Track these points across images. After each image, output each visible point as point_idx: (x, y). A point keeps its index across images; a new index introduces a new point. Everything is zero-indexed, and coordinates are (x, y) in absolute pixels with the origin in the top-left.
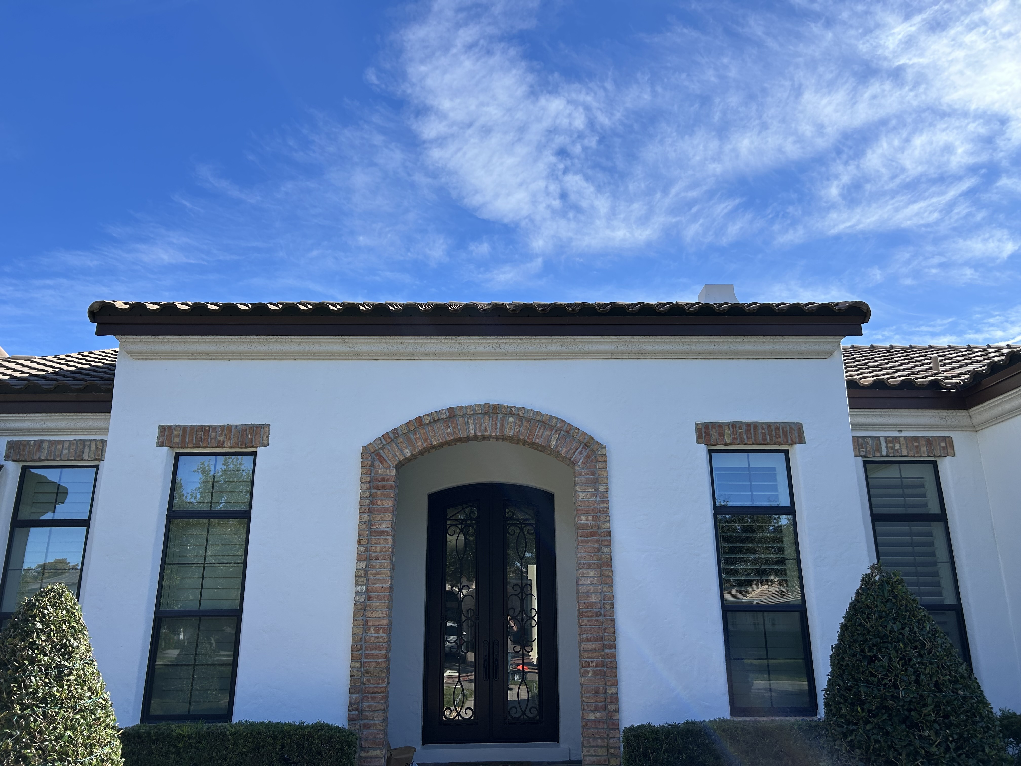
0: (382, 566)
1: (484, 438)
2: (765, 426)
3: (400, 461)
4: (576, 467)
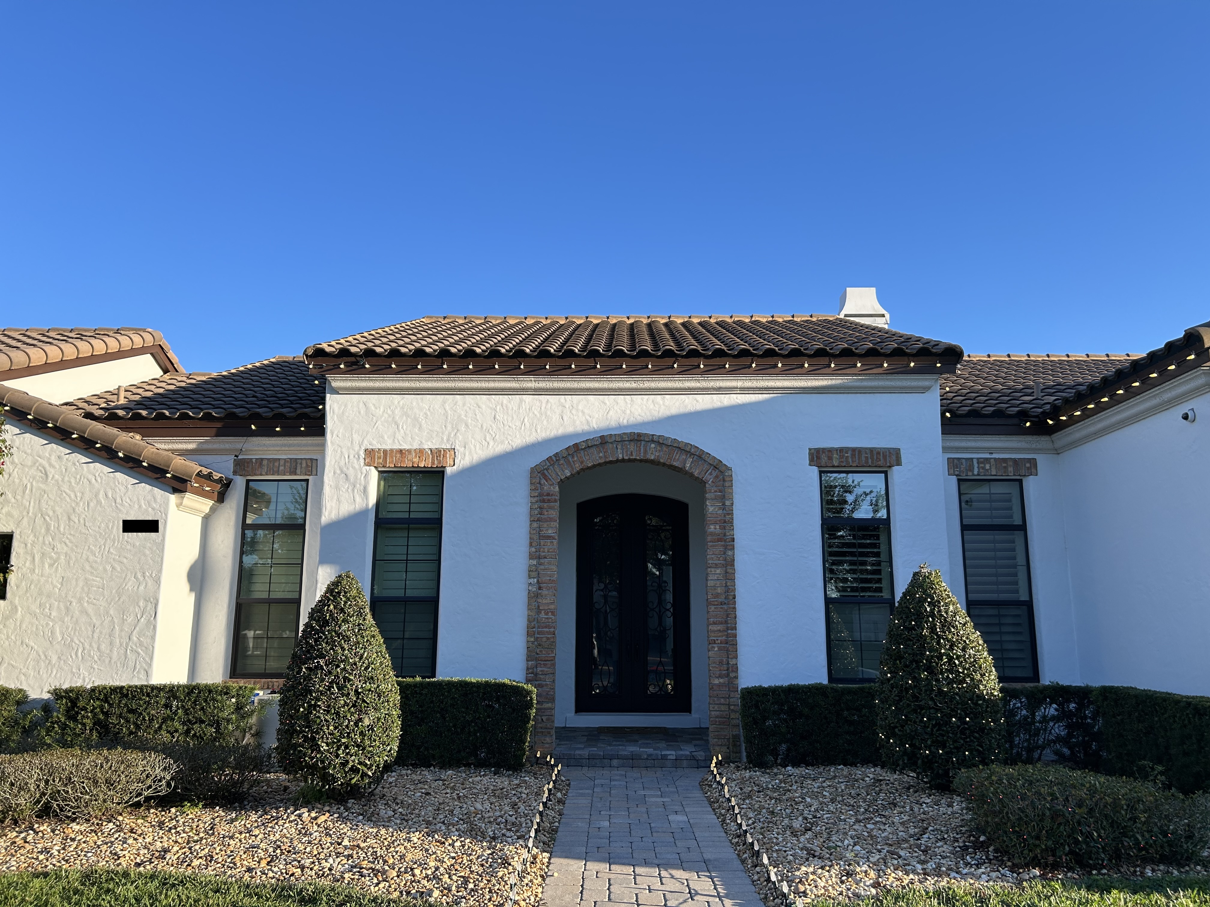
0: (550, 563)
1: (630, 460)
2: (868, 451)
3: (562, 480)
4: (707, 486)
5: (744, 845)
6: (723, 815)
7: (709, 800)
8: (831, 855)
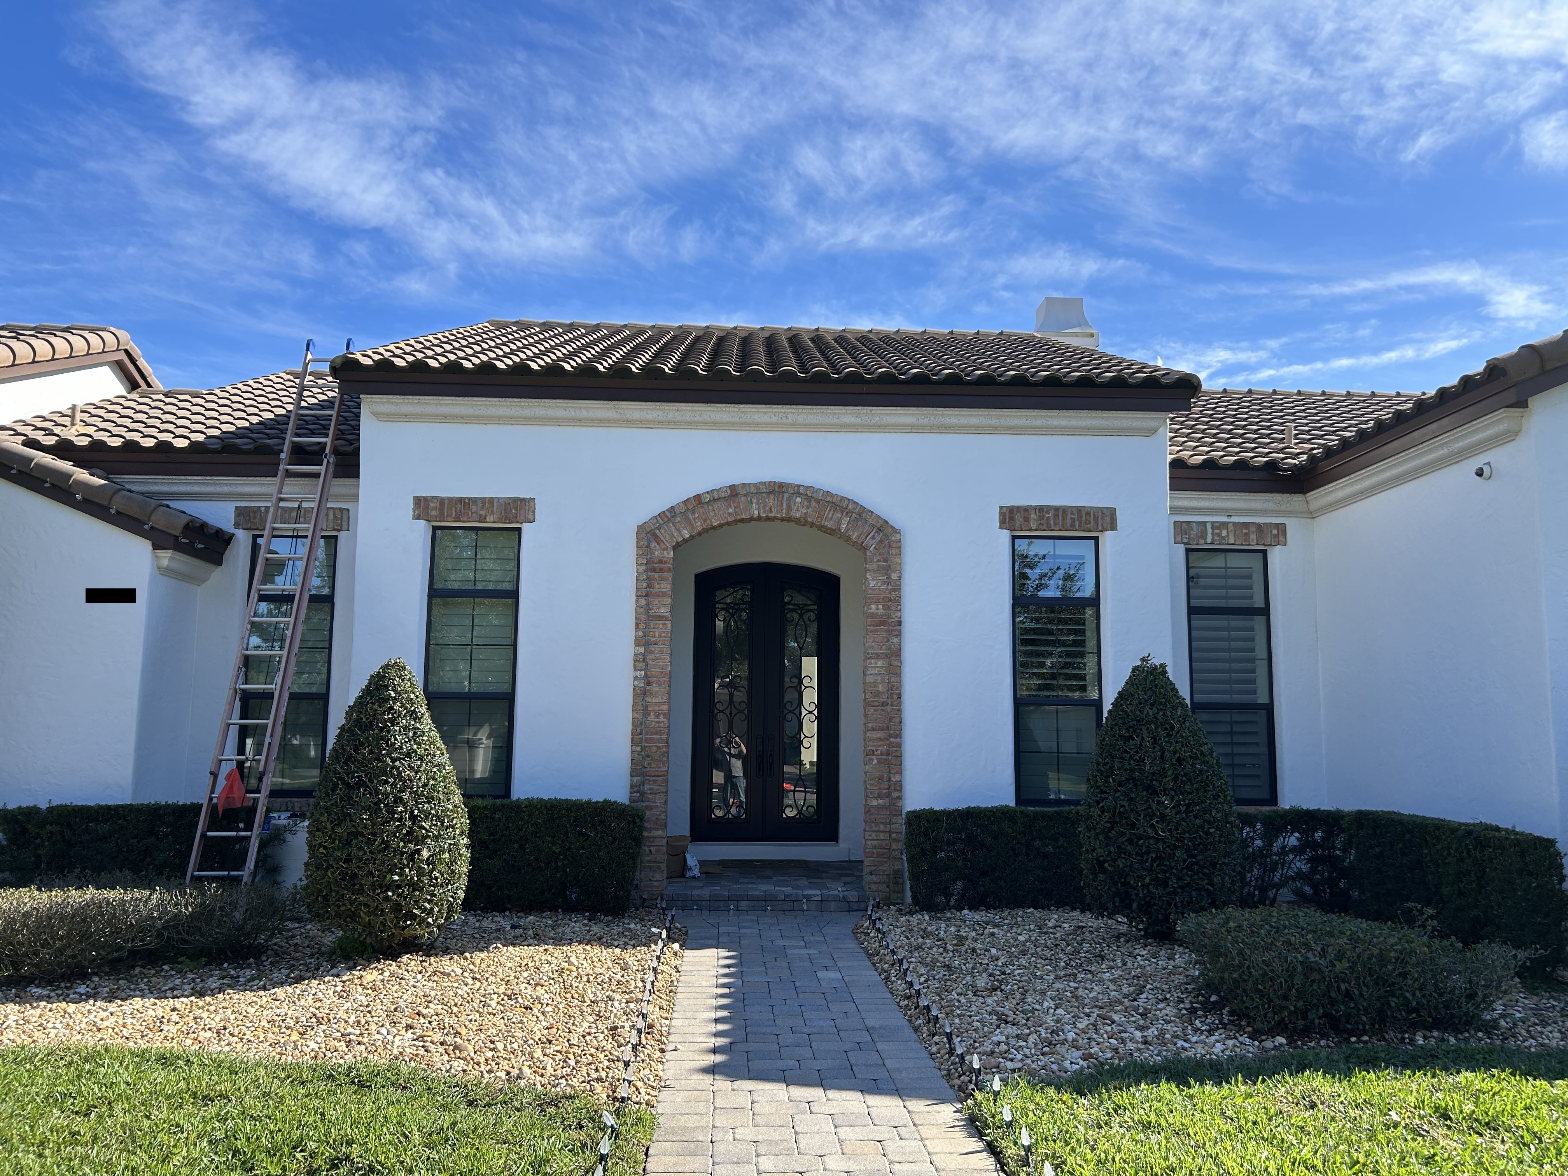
0: (661, 652)
1: (768, 519)
2: (1075, 511)
3: (678, 542)
4: (868, 553)
5: (916, 1009)
6: (886, 971)
7: (866, 950)
8: (1027, 1020)
